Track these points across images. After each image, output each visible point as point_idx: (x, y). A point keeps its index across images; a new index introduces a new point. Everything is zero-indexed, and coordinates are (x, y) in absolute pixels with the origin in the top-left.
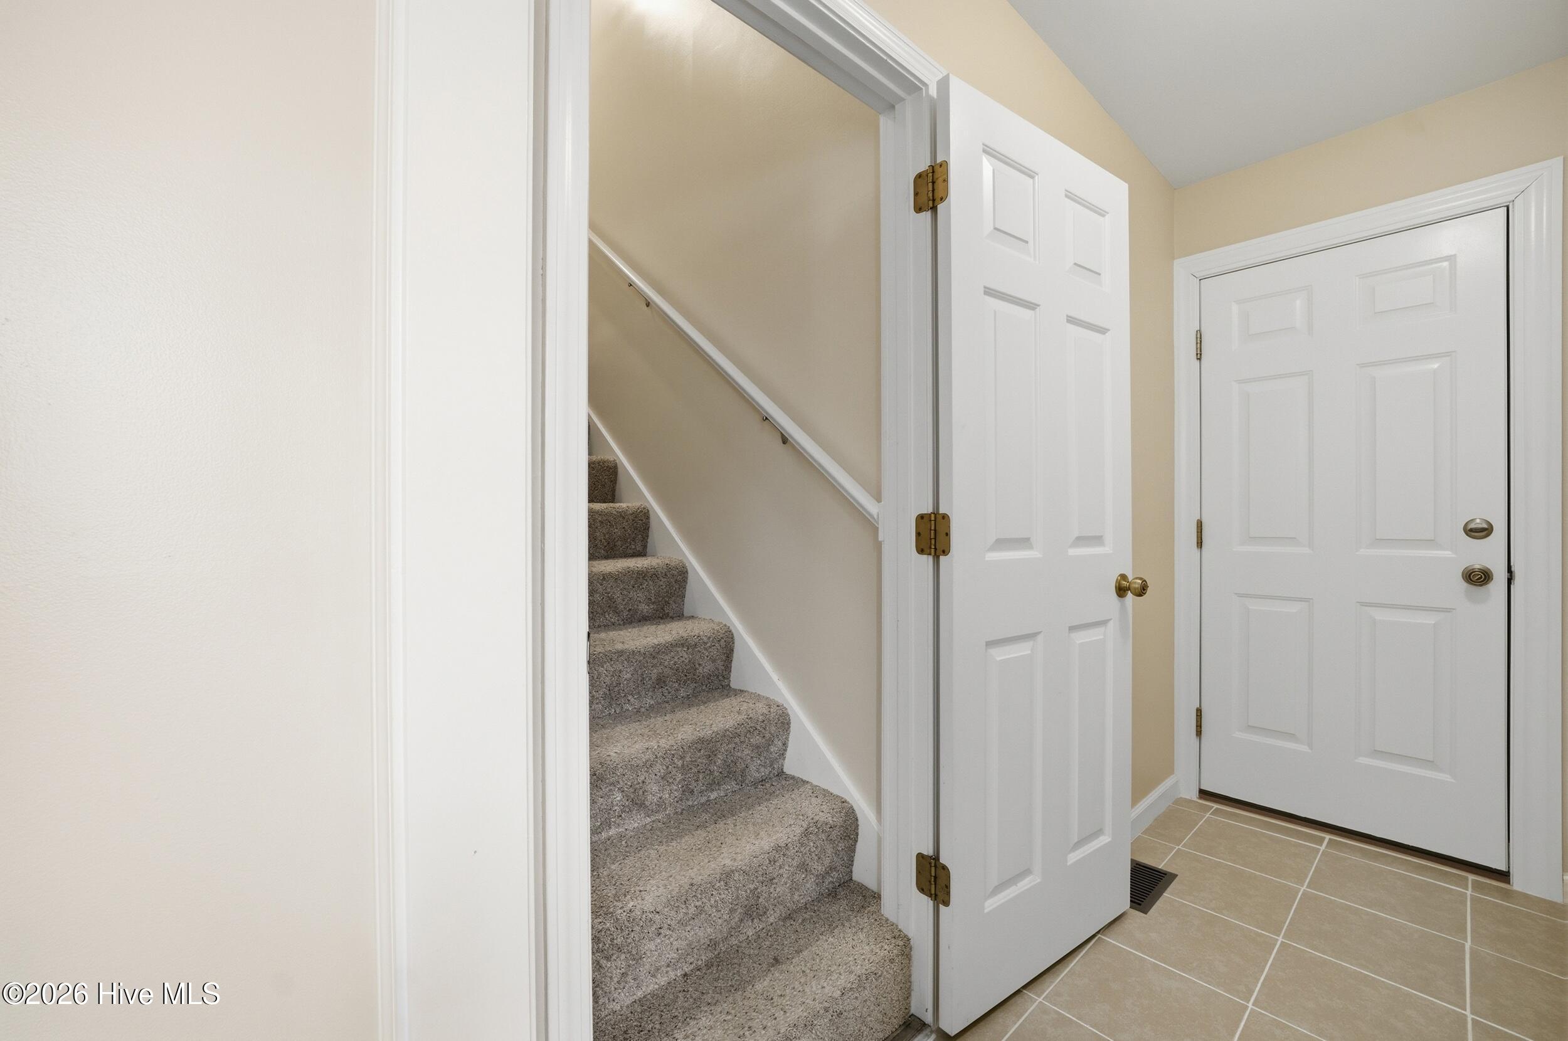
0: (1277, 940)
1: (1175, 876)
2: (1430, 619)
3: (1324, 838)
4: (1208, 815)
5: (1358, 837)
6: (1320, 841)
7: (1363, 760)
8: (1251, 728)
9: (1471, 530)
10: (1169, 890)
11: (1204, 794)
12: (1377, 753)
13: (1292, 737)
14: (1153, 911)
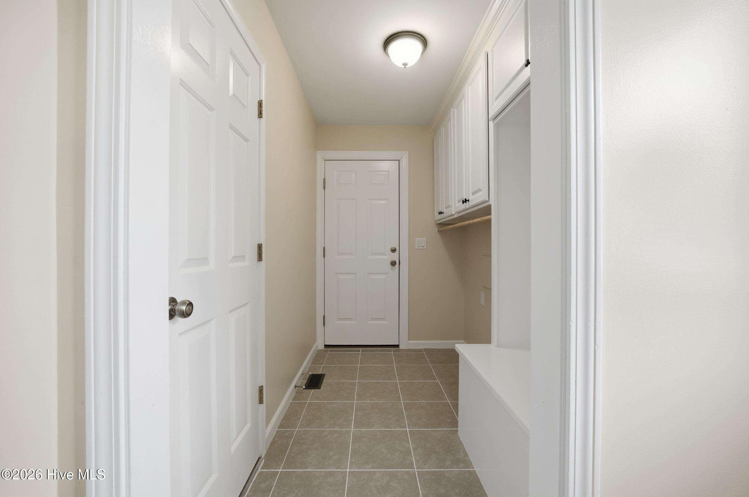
0: (356, 382)
1: (325, 375)
2: (383, 277)
3: (360, 350)
4: (328, 353)
5: (369, 347)
6: (359, 351)
7: (369, 322)
8: (340, 319)
9: (392, 250)
10: (325, 379)
11: (326, 346)
12: (373, 319)
13: (350, 319)
14: (322, 387)
